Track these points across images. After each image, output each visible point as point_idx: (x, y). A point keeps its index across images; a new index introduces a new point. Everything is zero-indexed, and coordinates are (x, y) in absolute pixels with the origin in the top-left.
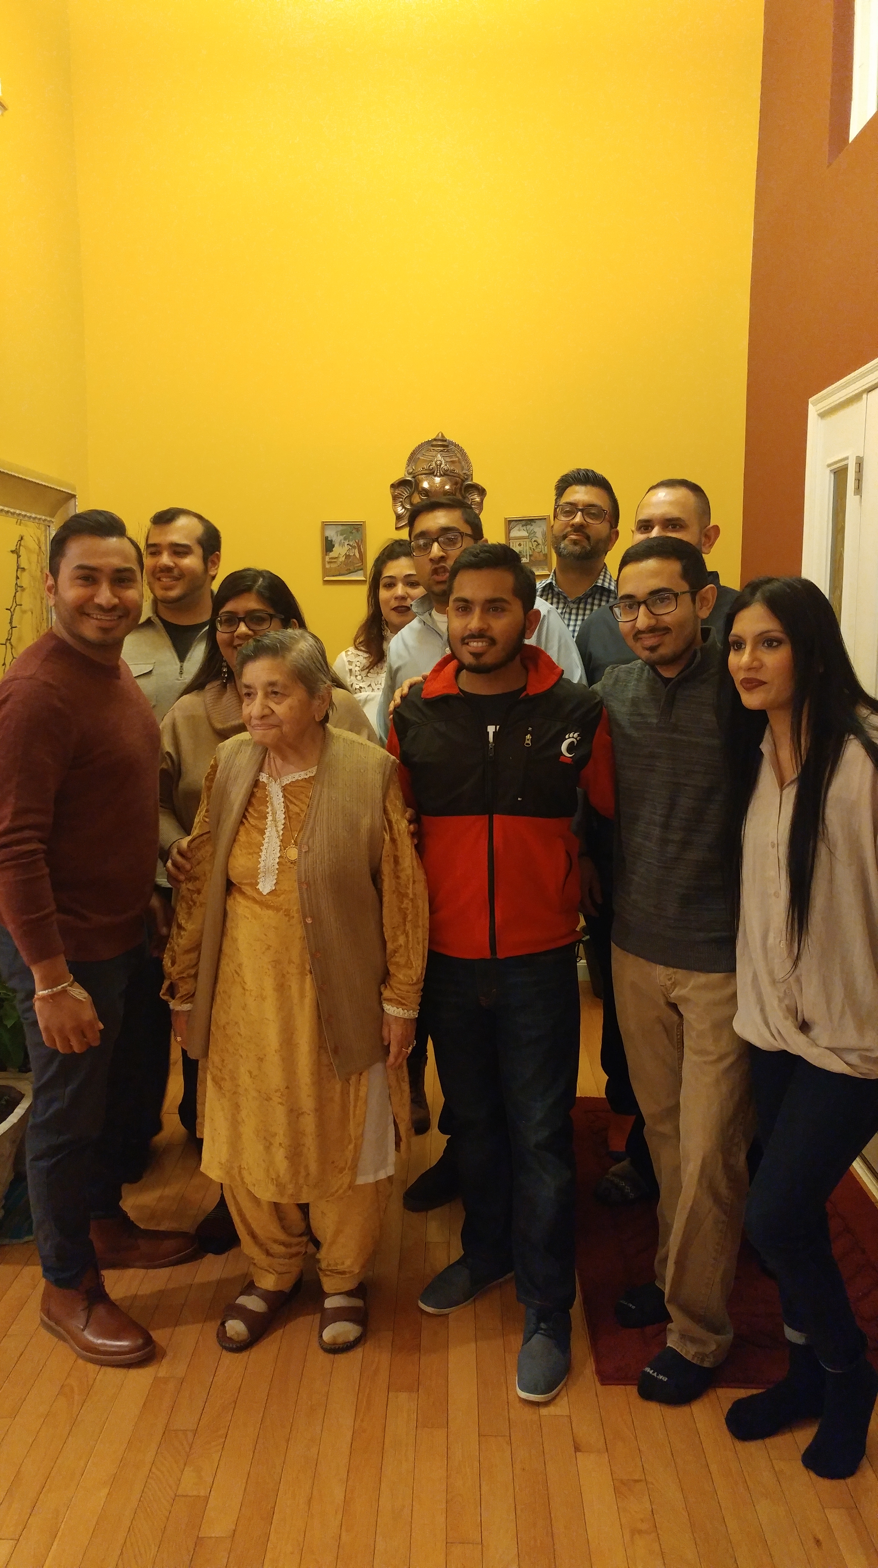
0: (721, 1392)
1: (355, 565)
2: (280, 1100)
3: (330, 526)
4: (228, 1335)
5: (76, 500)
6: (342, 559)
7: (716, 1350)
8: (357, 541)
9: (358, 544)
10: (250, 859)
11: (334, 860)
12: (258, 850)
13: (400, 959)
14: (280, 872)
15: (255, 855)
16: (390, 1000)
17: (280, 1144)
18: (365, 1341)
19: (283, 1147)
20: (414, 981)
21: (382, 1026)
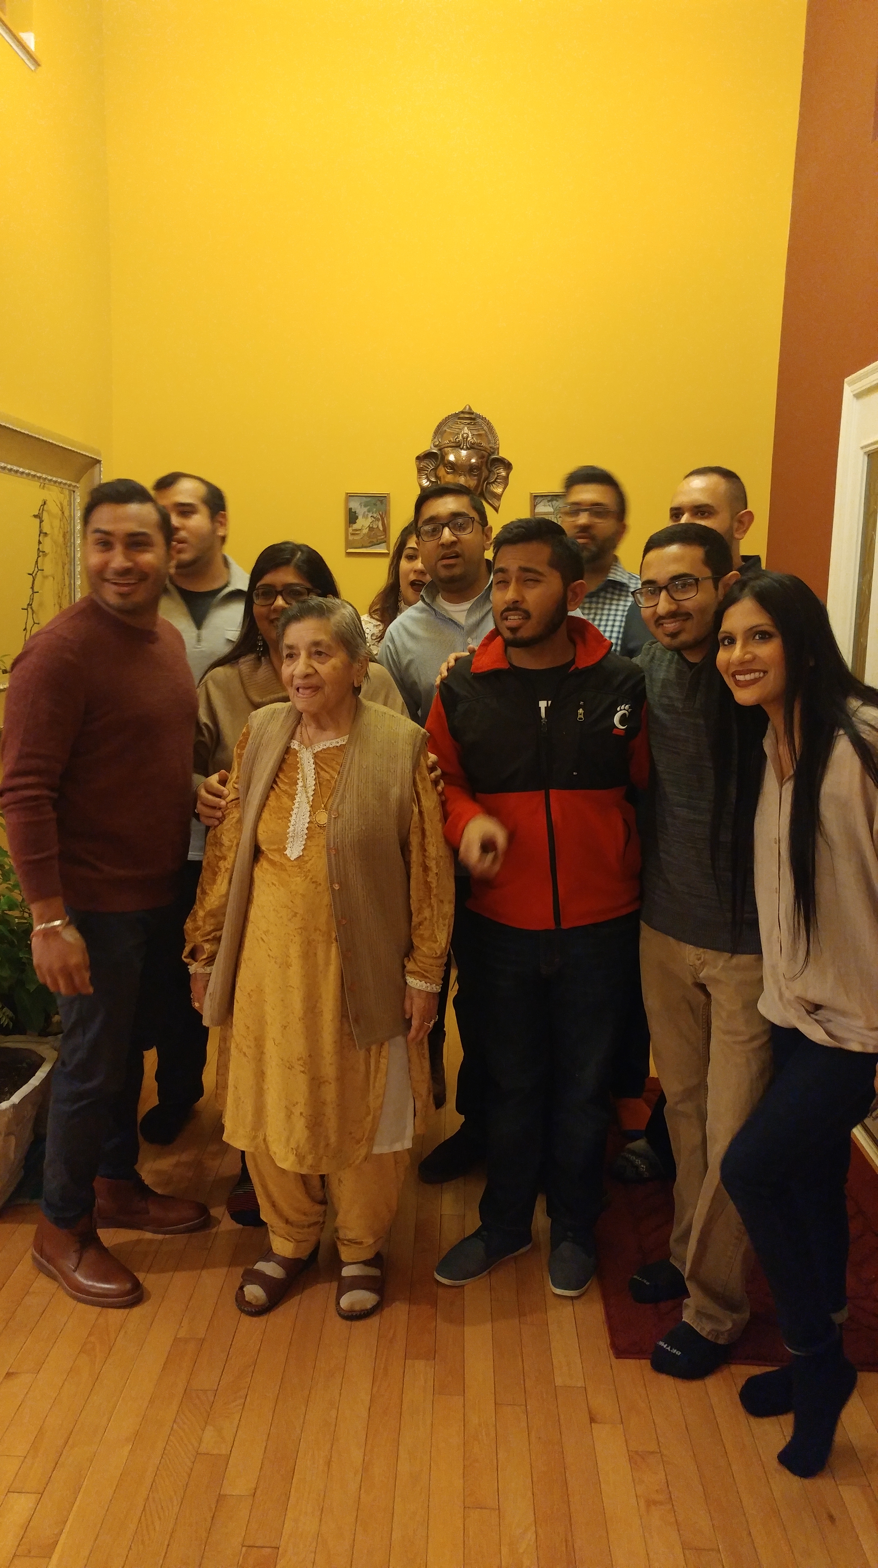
0: (734, 1369)
1: (379, 538)
2: (303, 1069)
3: (355, 497)
4: (247, 1299)
5: (101, 465)
6: (365, 531)
7: (732, 1328)
8: (381, 513)
9: (381, 516)
10: (279, 824)
11: (364, 828)
12: (288, 815)
13: (424, 931)
14: (309, 837)
15: (285, 820)
16: (412, 973)
17: (301, 1114)
18: (382, 1310)
19: (303, 1116)
20: (438, 955)
21: (404, 999)
